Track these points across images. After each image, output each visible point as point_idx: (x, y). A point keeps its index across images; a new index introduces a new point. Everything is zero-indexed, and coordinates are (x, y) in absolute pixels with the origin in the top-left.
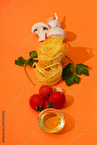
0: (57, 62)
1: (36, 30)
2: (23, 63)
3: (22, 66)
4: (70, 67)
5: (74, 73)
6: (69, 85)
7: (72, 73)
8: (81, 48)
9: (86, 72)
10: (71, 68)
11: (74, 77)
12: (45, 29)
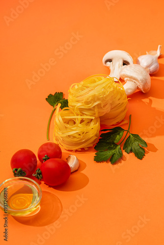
0: (90, 116)
1: (110, 61)
3: (52, 106)
4: (119, 134)
5: (119, 146)
6: (98, 160)
7: (116, 145)
9: (142, 153)
10: (118, 136)
11: (116, 151)
12: (125, 63)
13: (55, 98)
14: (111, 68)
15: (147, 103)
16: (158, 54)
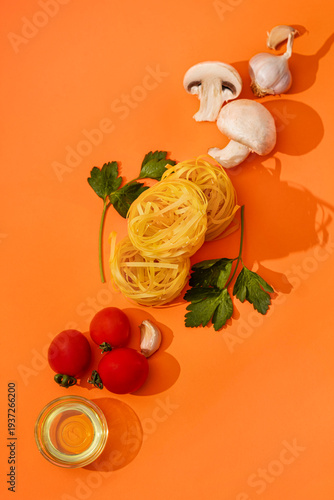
1: (198, 83)
2: (109, 185)
3: (101, 197)
4: (224, 268)
5: (226, 291)
10: (222, 273)
11: (221, 300)
12: (226, 86)
13: (104, 178)
14: (200, 97)
15: (271, 170)
16: (288, 53)
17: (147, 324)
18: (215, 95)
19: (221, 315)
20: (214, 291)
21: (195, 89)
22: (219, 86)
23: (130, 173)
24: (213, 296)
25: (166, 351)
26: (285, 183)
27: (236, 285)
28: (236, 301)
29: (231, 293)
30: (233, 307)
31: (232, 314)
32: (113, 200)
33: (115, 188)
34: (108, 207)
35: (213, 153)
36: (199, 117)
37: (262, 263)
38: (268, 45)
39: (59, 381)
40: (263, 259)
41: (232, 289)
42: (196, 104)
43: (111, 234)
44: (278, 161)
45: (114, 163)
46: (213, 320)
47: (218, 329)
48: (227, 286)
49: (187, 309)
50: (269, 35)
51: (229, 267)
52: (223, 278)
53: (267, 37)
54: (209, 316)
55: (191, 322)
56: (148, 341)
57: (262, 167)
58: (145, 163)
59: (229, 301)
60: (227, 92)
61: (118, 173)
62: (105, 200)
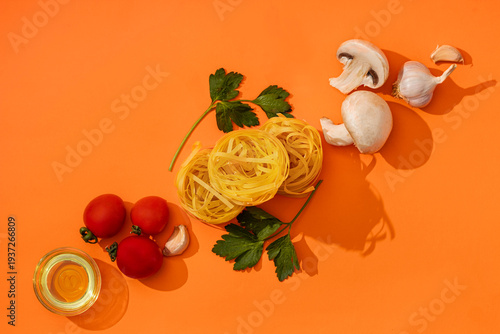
1: (350, 57)
2: (225, 92)
3: (212, 98)
5: (262, 243)
8: (380, 204)
10: (268, 227)
11: (253, 247)
12: (372, 73)
13: (225, 83)
14: (345, 68)
15: (364, 165)
16: (441, 79)
17: (182, 229)
18: (358, 75)
19: (246, 260)
20: (252, 236)
21: (345, 60)
22: (366, 70)
23: (248, 93)
24: (250, 240)
25: (185, 260)
26: (368, 184)
27: (273, 244)
28: (265, 255)
29: (266, 247)
30: (260, 259)
31: (255, 264)
32: (219, 109)
33: (228, 97)
34: (212, 110)
35: (325, 124)
36: (334, 82)
37: (306, 238)
38: (432, 56)
39: (83, 234)
40: (309, 235)
41: (268, 243)
42: (338, 71)
43: (198, 143)
44: (374, 161)
45: (241, 75)
46: (237, 259)
47: (236, 269)
48: (265, 240)
49: (223, 237)
50: (438, 49)
51: (277, 226)
52: (267, 232)
53: (435, 49)
54: (236, 254)
55: (219, 249)
56: (175, 244)
57: (359, 158)
58: (265, 92)
59: (259, 252)
60: (370, 78)
61: (239, 86)
62: (213, 103)
